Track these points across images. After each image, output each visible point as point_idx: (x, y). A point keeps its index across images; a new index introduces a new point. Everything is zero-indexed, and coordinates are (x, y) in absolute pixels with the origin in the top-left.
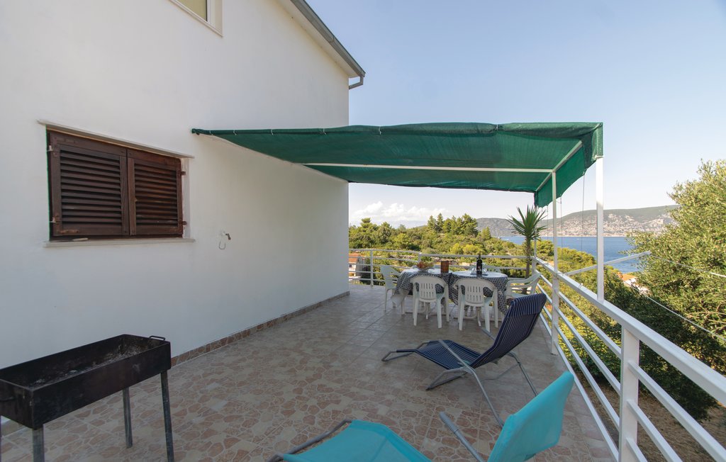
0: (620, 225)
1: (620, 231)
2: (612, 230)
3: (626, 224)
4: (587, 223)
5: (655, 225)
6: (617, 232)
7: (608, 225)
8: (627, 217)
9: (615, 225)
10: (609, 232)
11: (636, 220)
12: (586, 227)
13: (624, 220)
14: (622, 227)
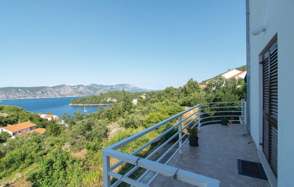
0: (25, 94)
1: (25, 97)
2: (21, 96)
3: (27, 93)
4: (8, 93)
5: (38, 94)
6: (23, 97)
7: (19, 94)
8: (27, 90)
9: (22, 94)
10: (20, 97)
11: (31, 92)
12: (8, 95)
13: (26, 92)
14: (25, 95)
